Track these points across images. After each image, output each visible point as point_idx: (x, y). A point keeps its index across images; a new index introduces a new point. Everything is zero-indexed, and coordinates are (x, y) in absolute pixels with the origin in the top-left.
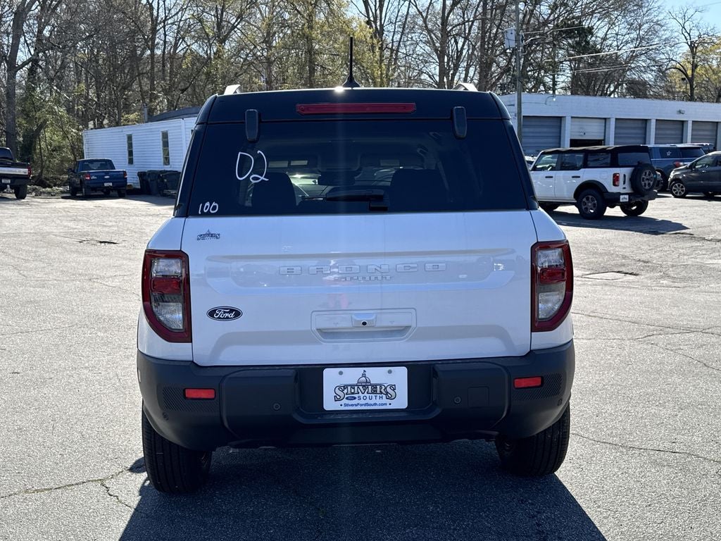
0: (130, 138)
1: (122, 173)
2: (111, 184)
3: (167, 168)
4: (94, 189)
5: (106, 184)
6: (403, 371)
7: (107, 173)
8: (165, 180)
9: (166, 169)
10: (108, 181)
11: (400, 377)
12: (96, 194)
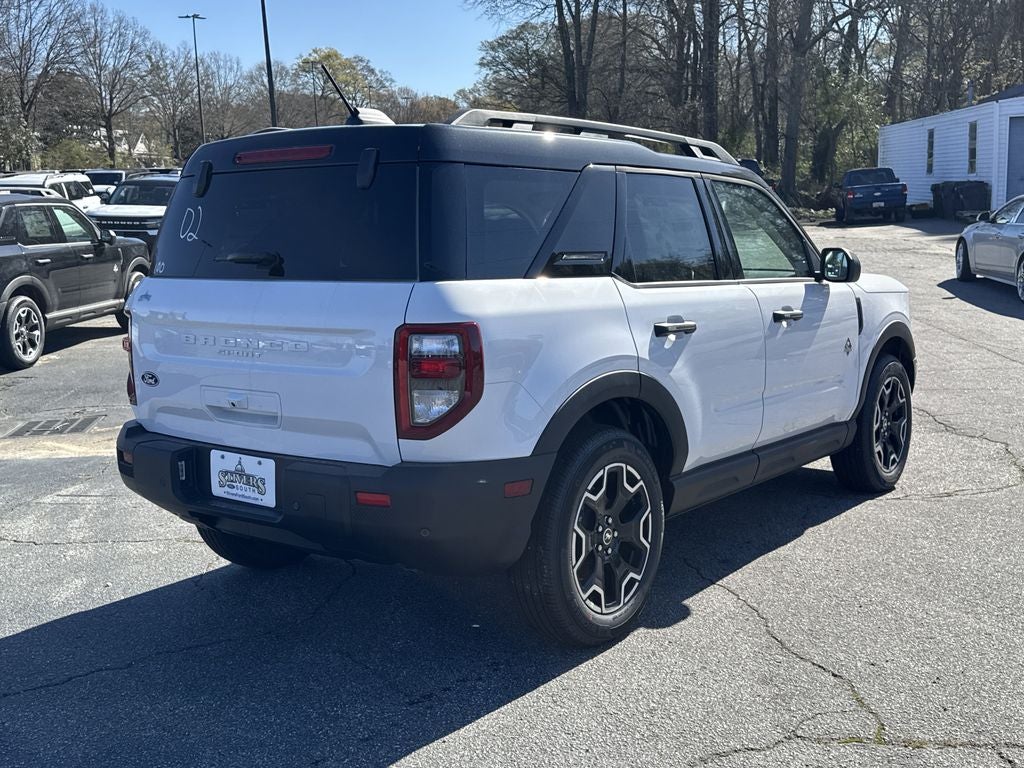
0: (931, 134)
1: (900, 187)
2: (882, 204)
3: (973, 178)
4: (858, 212)
5: (875, 205)
6: (270, 464)
7: (878, 189)
8: (961, 196)
9: (971, 180)
10: (878, 199)
11: (267, 470)
12: (863, 218)
